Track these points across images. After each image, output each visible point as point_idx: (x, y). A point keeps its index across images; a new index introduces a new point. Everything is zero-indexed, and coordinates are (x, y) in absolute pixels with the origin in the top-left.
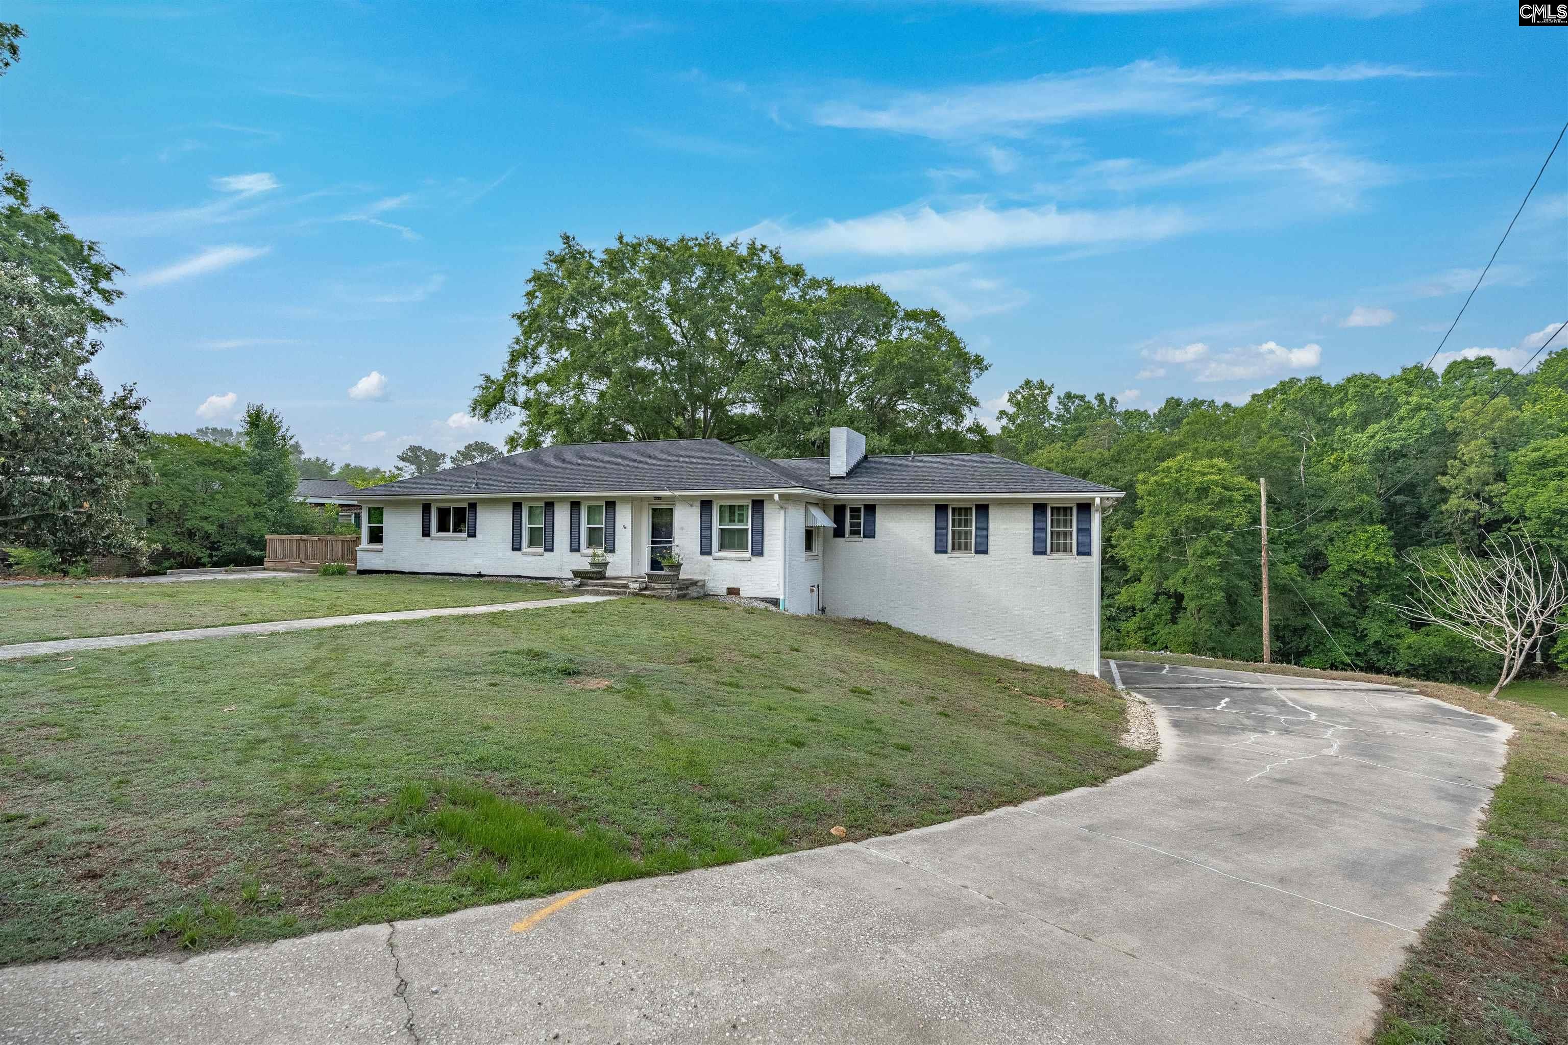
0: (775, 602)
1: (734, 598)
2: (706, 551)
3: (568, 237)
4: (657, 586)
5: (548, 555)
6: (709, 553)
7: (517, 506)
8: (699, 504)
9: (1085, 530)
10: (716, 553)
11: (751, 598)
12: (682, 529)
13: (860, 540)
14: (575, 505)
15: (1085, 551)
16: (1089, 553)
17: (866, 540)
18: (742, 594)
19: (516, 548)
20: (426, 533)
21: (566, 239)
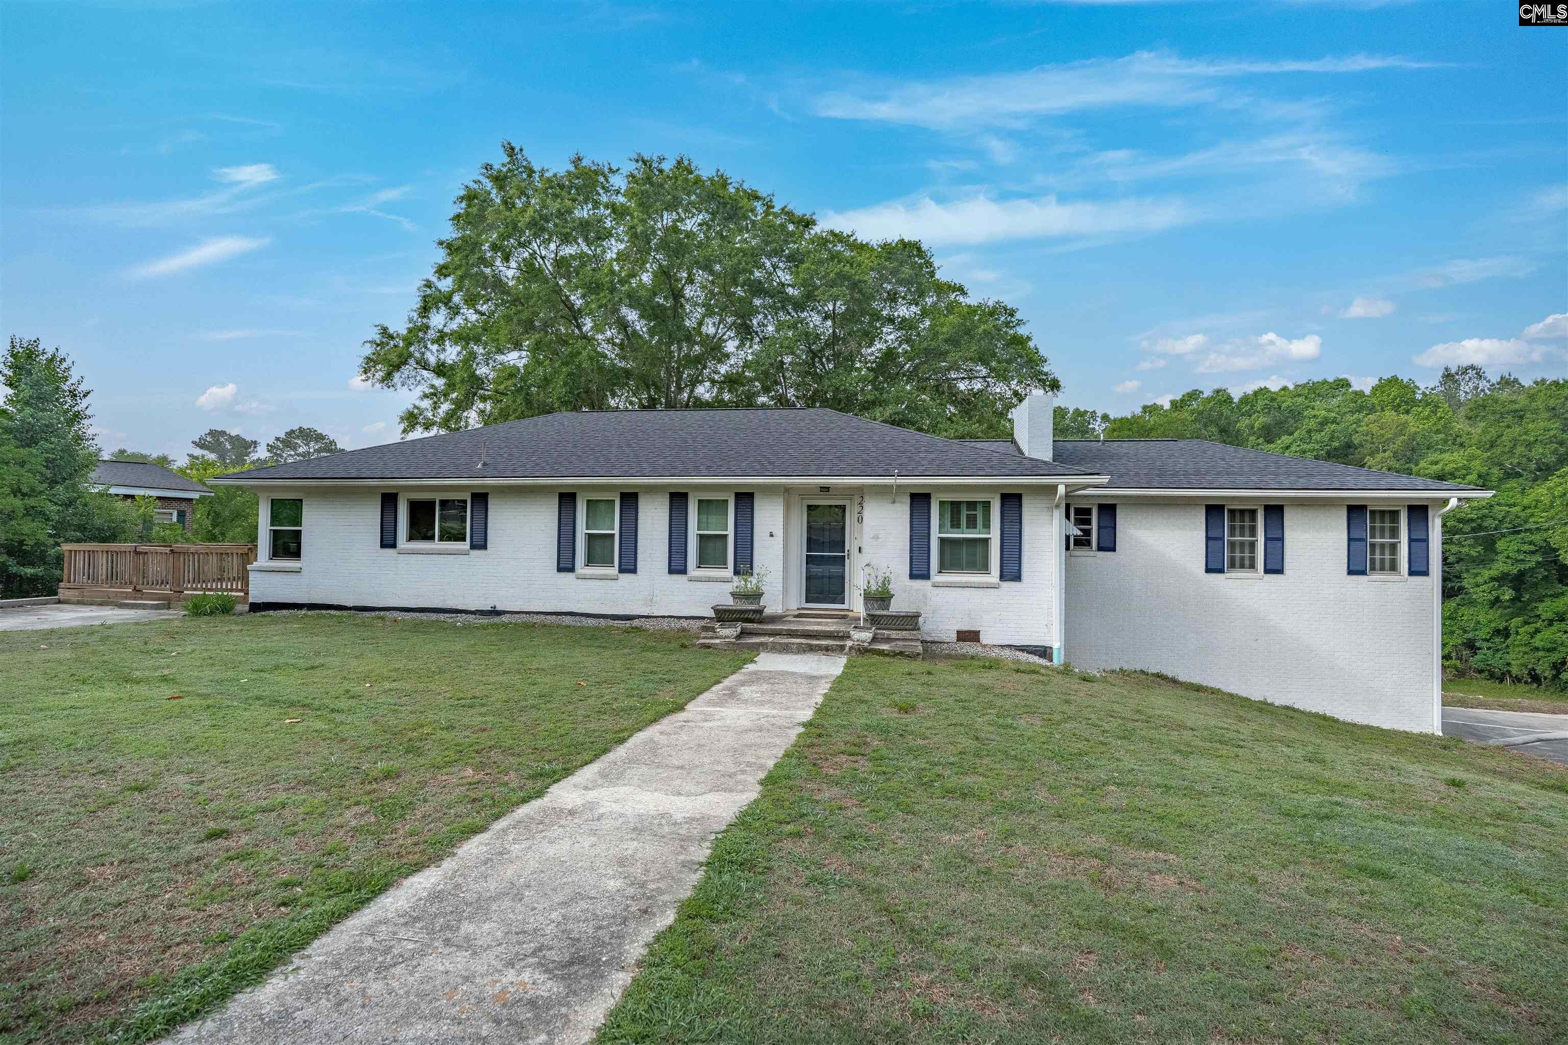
0: (1044, 652)
1: (968, 648)
2: (919, 572)
3: (513, 149)
4: (894, 634)
5: (626, 578)
6: (927, 577)
7: (567, 499)
8: (908, 500)
9: (1419, 542)
10: (937, 578)
11: (1002, 646)
12: (876, 537)
13: (1092, 554)
14: (678, 499)
15: (1418, 569)
16: (1425, 573)
17: (1101, 554)
18: (984, 639)
19: (565, 565)
20: (388, 541)
21: (511, 151)
